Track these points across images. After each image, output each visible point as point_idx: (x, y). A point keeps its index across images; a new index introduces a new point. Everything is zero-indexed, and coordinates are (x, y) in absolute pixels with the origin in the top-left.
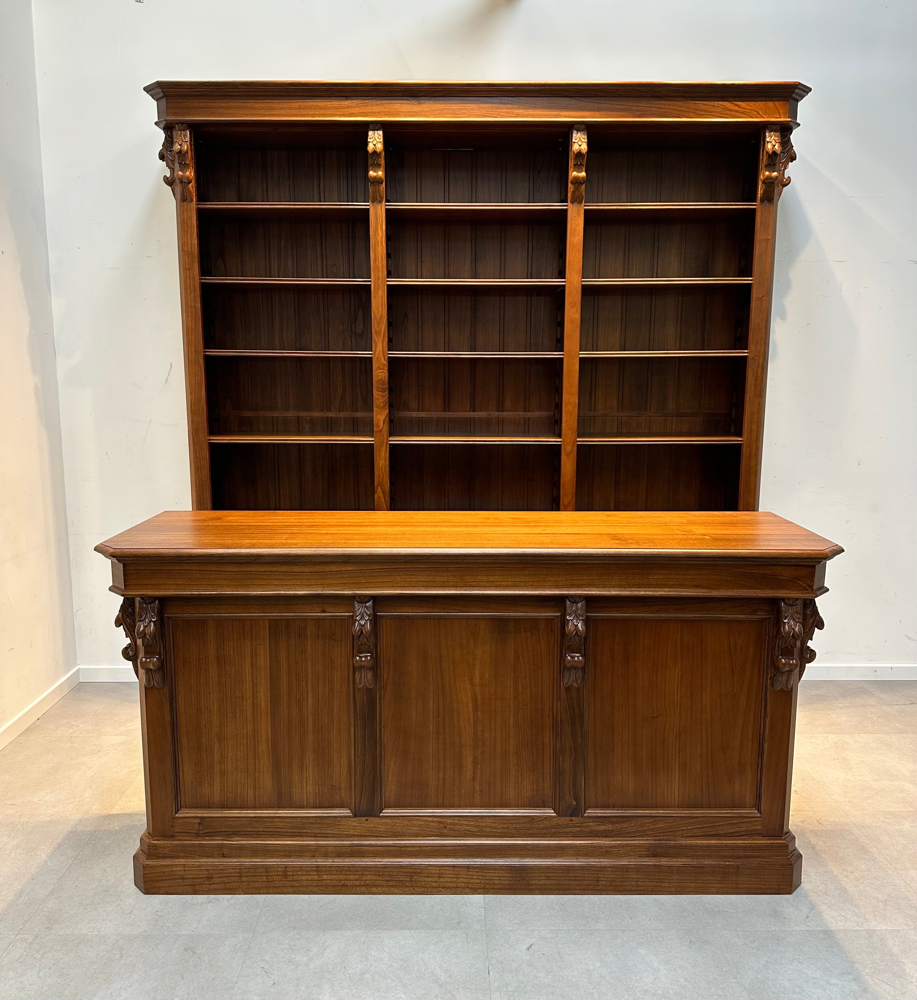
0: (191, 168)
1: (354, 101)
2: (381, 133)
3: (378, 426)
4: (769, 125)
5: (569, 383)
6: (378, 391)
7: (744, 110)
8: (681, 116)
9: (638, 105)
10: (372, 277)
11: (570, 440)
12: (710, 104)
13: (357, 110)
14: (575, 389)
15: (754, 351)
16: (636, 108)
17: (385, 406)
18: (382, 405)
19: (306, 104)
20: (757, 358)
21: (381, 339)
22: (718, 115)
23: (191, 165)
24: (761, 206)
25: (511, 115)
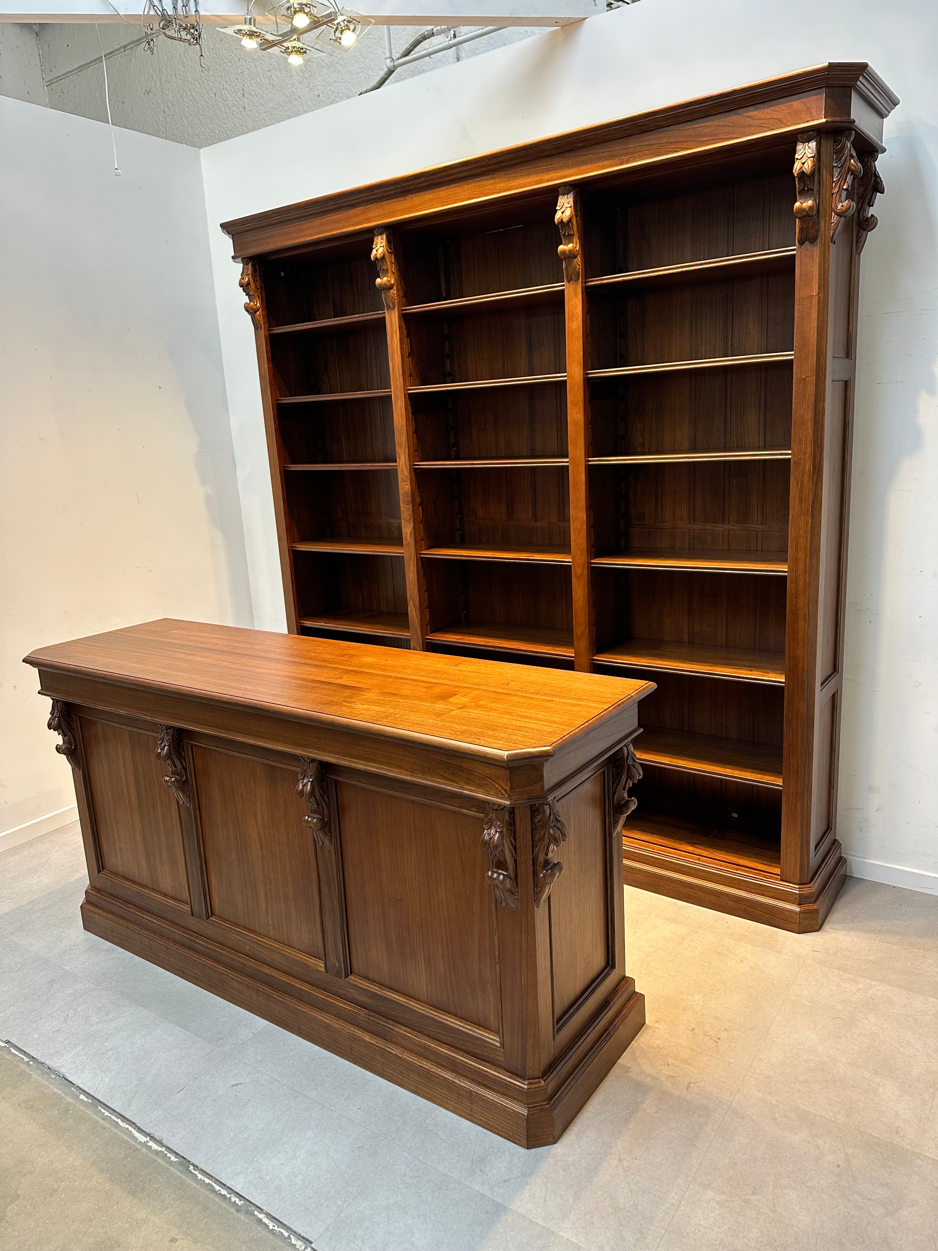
0: (257, 297)
1: (360, 208)
2: (384, 236)
3: (406, 540)
4: (798, 134)
5: (576, 496)
6: (404, 504)
7: (761, 121)
8: (677, 150)
9: (624, 147)
10: (392, 388)
11: (580, 561)
12: (713, 124)
13: (361, 218)
14: (582, 503)
15: (796, 452)
16: (623, 152)
17: (410, 519)
18: (408, 518)
19: (324, 220)
20: (802, 462)
21: (403, 451)
22: (725, 137)
23: (256, 295)
24: (800, 250)
25: (493, 191)
